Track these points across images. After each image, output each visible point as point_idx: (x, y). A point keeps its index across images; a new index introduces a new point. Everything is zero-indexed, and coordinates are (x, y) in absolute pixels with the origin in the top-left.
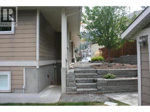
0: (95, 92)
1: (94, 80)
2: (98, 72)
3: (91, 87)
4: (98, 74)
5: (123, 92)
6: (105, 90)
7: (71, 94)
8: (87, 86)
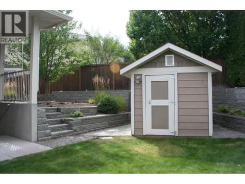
0: (71, 134)
1: (61, 120)
2: (62, 111)
3: (63, 128)
4: (62, 112)
5: (95, 130)
6: (80, 131)
7: (44, 140)
8: (58, 127)
